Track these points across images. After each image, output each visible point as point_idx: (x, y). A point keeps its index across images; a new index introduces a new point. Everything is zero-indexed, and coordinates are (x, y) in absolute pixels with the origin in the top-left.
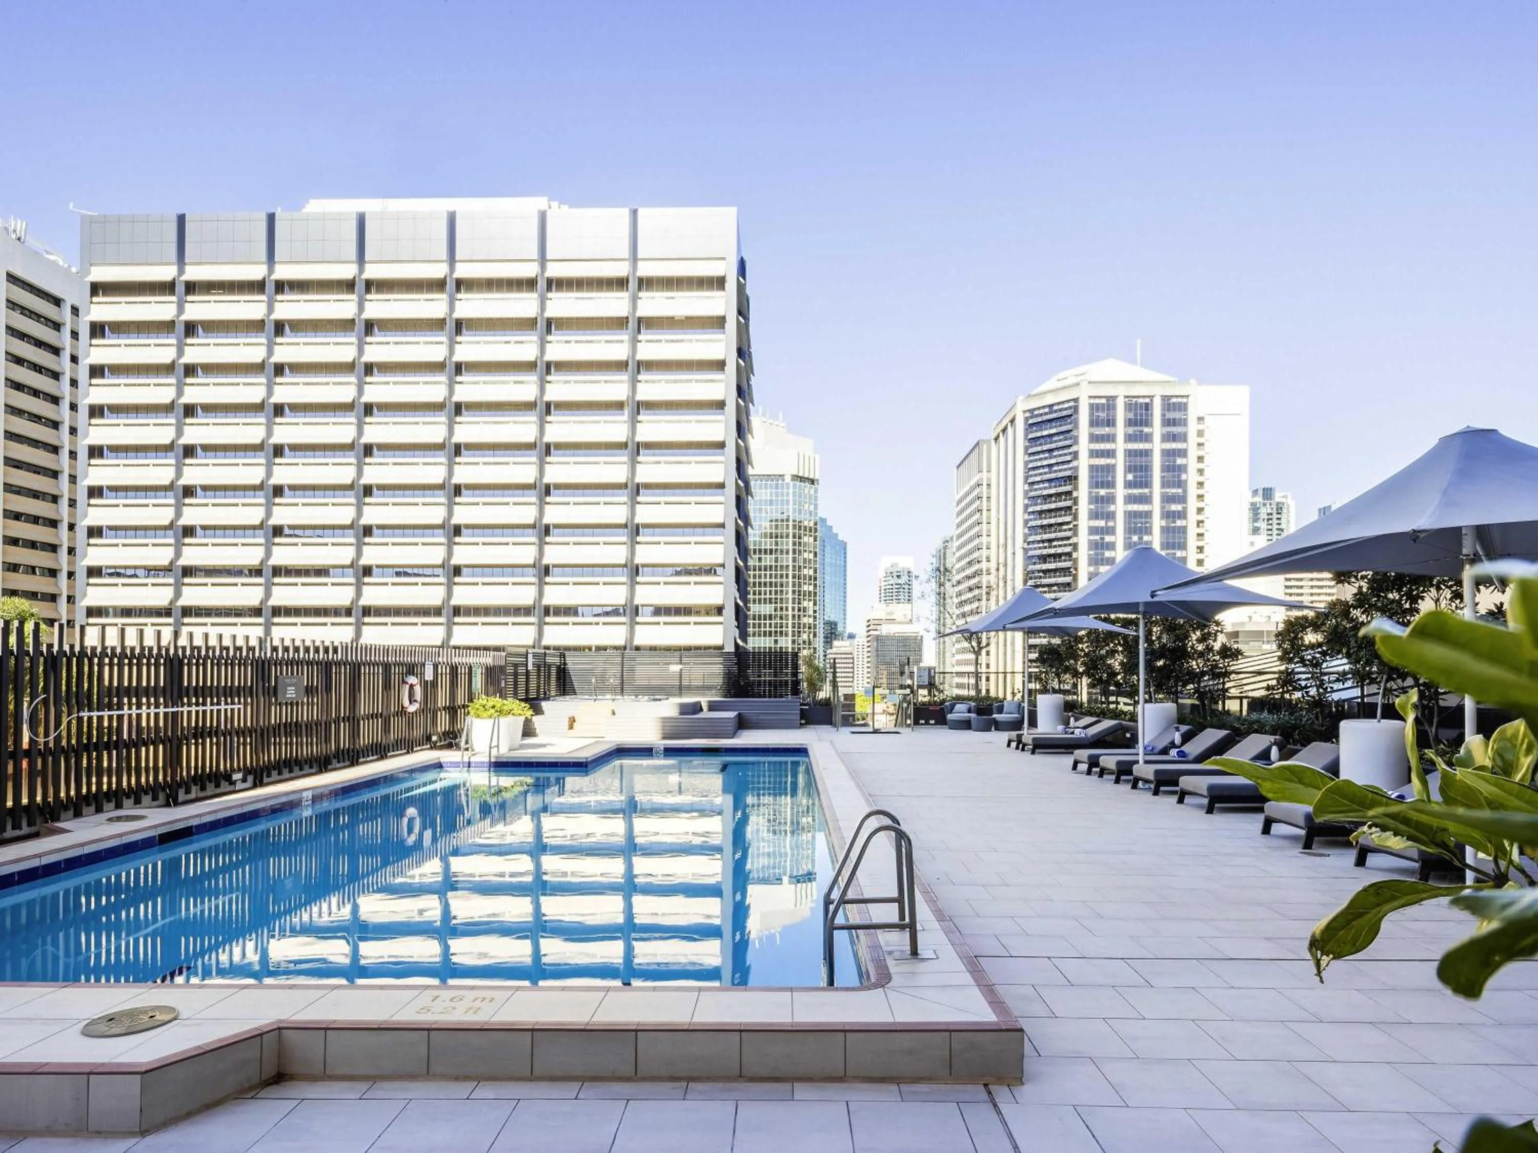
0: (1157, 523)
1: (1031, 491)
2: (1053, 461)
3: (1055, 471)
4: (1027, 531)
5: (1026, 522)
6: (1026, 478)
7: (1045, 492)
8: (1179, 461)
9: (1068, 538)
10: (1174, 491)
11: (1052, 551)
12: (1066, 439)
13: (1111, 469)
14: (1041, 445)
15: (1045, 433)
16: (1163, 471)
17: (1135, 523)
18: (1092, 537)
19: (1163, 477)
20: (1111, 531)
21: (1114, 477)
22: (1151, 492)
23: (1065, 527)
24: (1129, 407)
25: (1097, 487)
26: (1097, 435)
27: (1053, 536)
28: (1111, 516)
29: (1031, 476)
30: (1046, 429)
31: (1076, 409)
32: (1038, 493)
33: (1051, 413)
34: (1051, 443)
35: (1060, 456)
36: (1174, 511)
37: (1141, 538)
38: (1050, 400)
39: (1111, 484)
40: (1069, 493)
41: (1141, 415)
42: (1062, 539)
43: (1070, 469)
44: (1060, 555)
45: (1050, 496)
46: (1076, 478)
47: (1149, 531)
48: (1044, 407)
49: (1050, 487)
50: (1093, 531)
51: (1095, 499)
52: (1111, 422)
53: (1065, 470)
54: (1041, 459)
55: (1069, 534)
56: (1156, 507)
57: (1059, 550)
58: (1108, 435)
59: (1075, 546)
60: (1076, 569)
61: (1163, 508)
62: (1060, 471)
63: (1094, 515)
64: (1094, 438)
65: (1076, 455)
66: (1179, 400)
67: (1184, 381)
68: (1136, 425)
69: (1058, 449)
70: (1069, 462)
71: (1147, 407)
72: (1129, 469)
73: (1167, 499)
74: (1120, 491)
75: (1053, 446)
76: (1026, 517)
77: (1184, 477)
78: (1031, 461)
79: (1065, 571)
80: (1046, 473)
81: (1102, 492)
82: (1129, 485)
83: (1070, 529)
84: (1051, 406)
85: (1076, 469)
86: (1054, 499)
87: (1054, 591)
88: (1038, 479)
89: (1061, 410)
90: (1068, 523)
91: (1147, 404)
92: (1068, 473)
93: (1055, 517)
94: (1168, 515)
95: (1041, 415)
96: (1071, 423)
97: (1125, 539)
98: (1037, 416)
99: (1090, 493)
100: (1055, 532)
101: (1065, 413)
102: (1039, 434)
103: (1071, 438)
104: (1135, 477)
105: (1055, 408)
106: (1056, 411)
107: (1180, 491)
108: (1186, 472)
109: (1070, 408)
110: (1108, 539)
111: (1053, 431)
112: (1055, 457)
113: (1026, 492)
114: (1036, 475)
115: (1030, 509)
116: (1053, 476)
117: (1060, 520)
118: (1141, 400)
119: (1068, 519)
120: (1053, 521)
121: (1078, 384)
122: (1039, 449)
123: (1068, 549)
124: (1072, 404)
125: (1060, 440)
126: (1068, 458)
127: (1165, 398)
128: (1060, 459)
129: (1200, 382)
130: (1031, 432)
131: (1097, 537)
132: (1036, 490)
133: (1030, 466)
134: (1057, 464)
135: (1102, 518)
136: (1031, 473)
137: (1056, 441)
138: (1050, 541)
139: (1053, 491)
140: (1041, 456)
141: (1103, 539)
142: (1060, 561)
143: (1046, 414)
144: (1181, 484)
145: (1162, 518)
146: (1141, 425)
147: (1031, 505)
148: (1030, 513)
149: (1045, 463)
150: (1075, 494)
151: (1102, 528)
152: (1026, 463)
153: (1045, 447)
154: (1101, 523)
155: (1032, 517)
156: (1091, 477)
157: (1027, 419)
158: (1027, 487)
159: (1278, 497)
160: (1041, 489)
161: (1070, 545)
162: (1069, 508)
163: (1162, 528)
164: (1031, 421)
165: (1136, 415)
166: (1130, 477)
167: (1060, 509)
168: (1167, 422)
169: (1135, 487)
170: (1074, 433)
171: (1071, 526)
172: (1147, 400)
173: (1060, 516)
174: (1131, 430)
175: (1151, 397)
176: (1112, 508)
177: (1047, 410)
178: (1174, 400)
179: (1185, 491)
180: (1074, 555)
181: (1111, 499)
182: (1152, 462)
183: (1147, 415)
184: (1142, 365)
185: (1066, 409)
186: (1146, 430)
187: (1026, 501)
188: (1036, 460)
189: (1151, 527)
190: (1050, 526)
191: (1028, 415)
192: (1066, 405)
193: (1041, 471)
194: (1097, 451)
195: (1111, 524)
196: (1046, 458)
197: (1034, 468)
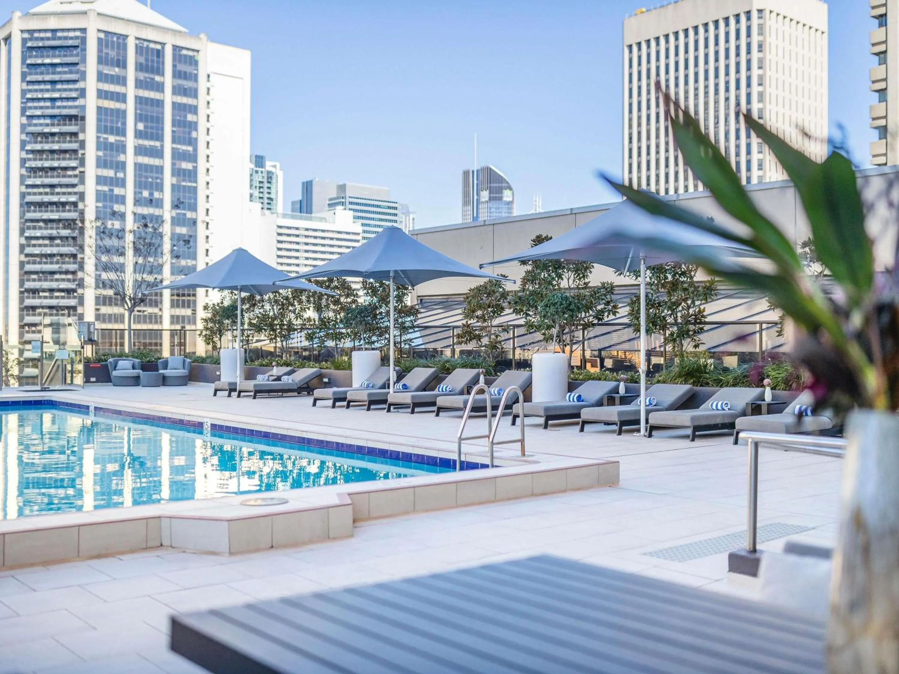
0: (168, 180)
1: (30, 125)
2: (56, 95)
3: (59, 107)
4: (24, 171)
5: (23, 161)
6: (23, 111)
7: (47, 130)
8: (190, 117)
9: (74, 186)
10: (184, 148)
11: (55, 199)
12: (71, 72)
13: (122, 114)
14: (42, 73)
15: (47, 61)
16: (173, 125)
17: (147, 177)
18: (100, 188)
19: (173, 132)
20: (122, 183)
21: (124, 124)
22: (162, 146)
23: (70, 173)
24: (139, 50)
25: (106, 132)
26: (106, 75)
27: (55, 181)
28: (122, 166)
29: (30, 108)
30: (48, 57)
31: (84, 40)
32: (38, 129)
33: (54, 38)
34: (53, 73)
35: (65, 90)
36: (184, 170)
37: (151, 194)
38: (52, 23)
39: (122, 132)
40: (75, 134)
41: (153, 61)
42: (67, 186)
43: (76, 107)
44: (64, 204)
45: (53, 134)
46: (83, 118)
47: (160, 188)
48: (46, 31)
49: (53, 125)
50: (100, 180)
51: (101, 145)
52: (122, 63)
53: (71, 107)
54: (42, 91)
55: (75, 181)
56: (167, 162)
57: (63, 199)
58: (118, 77)
59: (82, 196)
60: (83, 221)
61: (173, 164)
62: (65, 107)
63: (101, 163)
64: (101, 77)
65: (83, 93)
66: (191, 53)
67: (194, 34)
68: (147, 71)
69: (62, 82)
70: (74, 99)
71: (159, 54)
72: (139, 118)
73: (177, 155)
74: (131, 141)
75: (56, 77)
76: (24, 155)
77: (194, 134)
78: (30, 91)
79: (69, 224)
80: (47, 108)
81: (112, 139)
82: (138, 134)
83: (76, 176)
84: (54, 31)
85: (83, 108)
86: (56, 139)
87: (58, 245)
88: (38, 112)
89: (66, 38)
90: (74, 168)
91: (158, 51)
92: (73, 112)
93: (59, 159)
94: (177, 172)
95: (42, 39)
96: (77, 55)
97: (135, 193)
98: (37, 39)
99: (98, 138)
100: (58, 176)
101: (70, 43)
102: (39, 61)
103: (77, 72)
104: (145, 127)
105: (59, 34)
106: (60, 38)
107: (190, 148)
108: (196, 130)
109: (77, 38)
110: (117, 191)
111: (57, 61)
112: (59, 90)
113: (23, 127)
114: (36, 108)
115: (28, 147)
116: (56, 112)
117: (64, 164)
118: (152, 45)
119: (73, 164)
120: (55, 164)
121: (85, 13)
122: (40, 78)
123: (73, 199)
124: (78, 34)
125: (65, 73)
126: (74, 95)
127: (176, 48)
128: (64, 95)
129: (212, 39)
130: (31, 57)
131: (106, 188)
132: (36, 125)
133: (29, 96)
134: (61, 99)
135: (111, 168)
136: (30, 104)
137: (59, 73)
138: (52, 186)
139: (55, 130)
140: (42, 87)
141: (112, 190)
142: (64, 211)
143: (48, 39)
144: (192, 142)
145: (173, 175)
146: (152, 72)
147: (30, 142)
148: (28, 152)
149: (47, 95)
150: (81, 137)
151: (111, 178)
152: (24, 92)
153: (48, 78)
154: (110, 173)
155: (31, 156)
156: (99, 120)
157: (24, 41)
158: (24, 120)
159: (269, 166)
160: (41, 125)
161: (75, 193)
162: (75, 151)
163: (173, 185)
164: (29, 44)
165: (147, 60)
166: (141, 126)
167: (65, 151)
168: (177, 74)
169: (146, 138)
170: (81, 67)
171: (77, 172)
172: (159, 47)
173: (64, 159)
174: (142, 76)
175: (163, 44)
176: (122, 158)
177: (49, 35)
178: (184, 52)
179: (195, 150)
180: (81, 206)
181: (121, 148)
182: (163, 113)
183: (158, 62)
185: (71, 38)
186: (158, 78)
187: (24, 137)
188: (36, 91)
189: (162, 184)
190: (53, 169)
191: (26, 35)
192: (72, 34)
193: (42, 104)
194: (106, 92)
195: (120, 175)
196: (47, 90)
197: (33, 100)
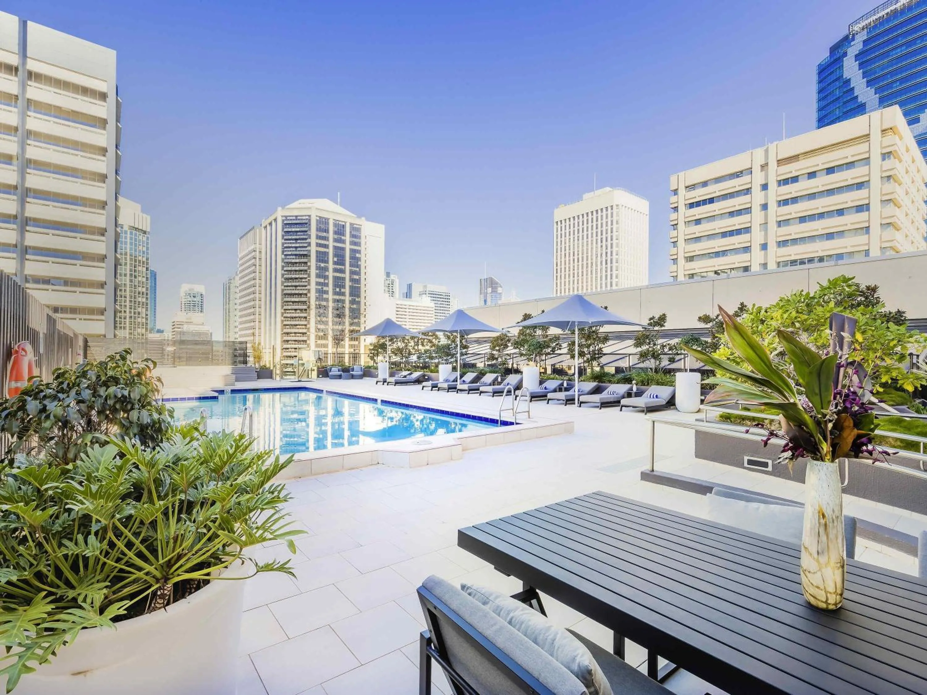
0: (348, 283)
1: (286, 259)
2: (298, 245)
3: (299, 251)
4: (283, 280)
5: (283, 275)
6: (283, 252)
7: (293, 261)
8: (357, 255)
9: (306, 286)
10: (355, 269)
11: (297, 292)
12: (304, 235)
13: (326, 254)
14: (291, 235)
15: (293, 230)
16: (350, 259)
17: (338, 282)
18: (317, 287)
19: (350, 262)
20: (327, 285)
21: (328, 258)
22: (345, 268)
23: (303, 280)
24: (335, 225)
25: (320, 262)
26: (320, 236)
27: (297, 284)
28: (326, 277)
29: (286, 251)
30: (294, 228)
31: (310, 220)
32: (290, 260)
33: (296, 220)
34: (296, 235)
35: (301, 243)
36: (355, 279)
37: (340, 290)
38: (296, 213)
39: (327, 262)
40: (306, 263)
41: (341, 230)
42: (303, 286)
43: (307, 250)
44: (301, 294)
45: (296, 263)
46: (310, 256)
47: (344, 287)
48: (292, 216)
49: (296, 259)
50: (318, 284)
51: (318, 268)
52: (327, 231)
53: (304, 251)
54: (291, 243)
55: (306, 284)
56: (347, 276)
57: (301, 292)
58: (325, 237)
59: (309, 290)
60: (309, 302)
61: (350, 276)
62: (301, 251)
63: (318, 276)
64: (318, 237)
65: (309, 244)
66: (358, 226)
67: (359, 217)
68: (338, 235)
69: (300, 239)
70: (306, 247)
71: (343, 226)
72: (335, 255)
73: (352, 273)
74: (331, 266)
75: (298, 237)
76: (283, 272)
77: (359, 263)
78: (286, 243)
79: (303, 303)
80: (293, 251)
81: (322, 265)
82: (335, 263)
83: (306, 282)
84: (296, 216)
85: (310, 251)
86: (298, 265)
87: (298, 313)
88: (290, 253)
89: (302, 219)
90: (306, 278)
91: (343, 225)
92: (305, 253)
93: (299, 274)
94: (352, 280)
95: (291, 220)
96: (307, 227)
97: (333, 289)
98: (288, 220)
99: (317, 264)
100: (299, 282)
101: (304, 221)
102: (290, 230)
103: (307, 235)
104: (338, 260)
105: (299, 218)
106: (299, 219)
107: (358, 269)
108: (360, 261)
109: (307, 219)
110: (325, 288)
111: (298, 230)
112: (299, 243)
113: (283, 260)
114: (288, 251)
115: (285, 269)
116: (298, 253)
117: (301, 276)
118: (340, 223)
119: (305, 276)
120: (297, 276)
121: (310, 208)
122: (290, 237)
123: (305, 292)
124: (307, 217)
125: (301, 235)
126: (306, 245)
127: (351, 224)
128: (301, 245)
129: (368, 219)
130: (286, 228)
131: (320, 287)
132: (288, 259)
133: (285, 245)
134: (300, 247)
135: (322, 278)
136: (286, 249)
137: (299, 235)
138: (296, 286)
139: (297, 261)
140: (291, 241)
141: (322, 288)
142: (301, 297)
143: (294, 220)
144: (358, 266)
145: (350, 281)
146: (341, 235)
147: (286, 266)
148: (285, 271)
149: (293, 245)
150: (309, 264)
151: (322, 283)
152: (283, 244)
153: (293, 237)
154: (322, 280)
155: (286, 273)
156: (317, 257)
157: (283, 221)
158: (283, 256)
159: (392, 277)
160: (291, 259)
161: (306, 289)
162: (306, 271)
163: (350, 286)
164: (285, 222)
165: (338, 229)
166: (336, 259)
167: (301, 271)
168: (353, 236)
169: (338, 265)
170: (308, 233)
171: (307, 280)
172: (343, 223)
173: (301, 274)
174: (336, 237)
175: (345, 222)
176: (327, 273)
177: (294, 218)
178: (355, 226)
179: (360, 270)
180: (308, 295)
181: (326, 269)
182: (345, 253)
183: (343, 230)
184: (341, 206)
185: (304, 219)
186: (343, 238)
187: (283, 264)
188: (288, 243)
189: (345, 285)
190: (296, 278)
191: (284, 218)
192: (304, 218)
193: (291, 249)
194: (320, 244)
195: (326, 281)
196: (293, 243)
197: (287, 247)
